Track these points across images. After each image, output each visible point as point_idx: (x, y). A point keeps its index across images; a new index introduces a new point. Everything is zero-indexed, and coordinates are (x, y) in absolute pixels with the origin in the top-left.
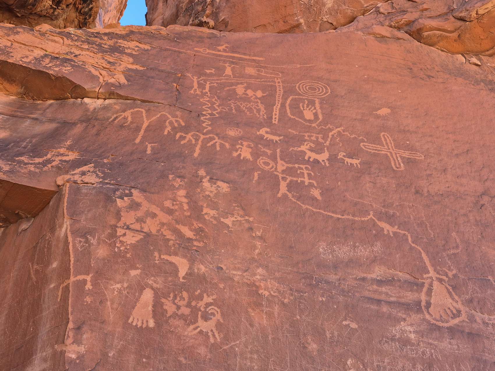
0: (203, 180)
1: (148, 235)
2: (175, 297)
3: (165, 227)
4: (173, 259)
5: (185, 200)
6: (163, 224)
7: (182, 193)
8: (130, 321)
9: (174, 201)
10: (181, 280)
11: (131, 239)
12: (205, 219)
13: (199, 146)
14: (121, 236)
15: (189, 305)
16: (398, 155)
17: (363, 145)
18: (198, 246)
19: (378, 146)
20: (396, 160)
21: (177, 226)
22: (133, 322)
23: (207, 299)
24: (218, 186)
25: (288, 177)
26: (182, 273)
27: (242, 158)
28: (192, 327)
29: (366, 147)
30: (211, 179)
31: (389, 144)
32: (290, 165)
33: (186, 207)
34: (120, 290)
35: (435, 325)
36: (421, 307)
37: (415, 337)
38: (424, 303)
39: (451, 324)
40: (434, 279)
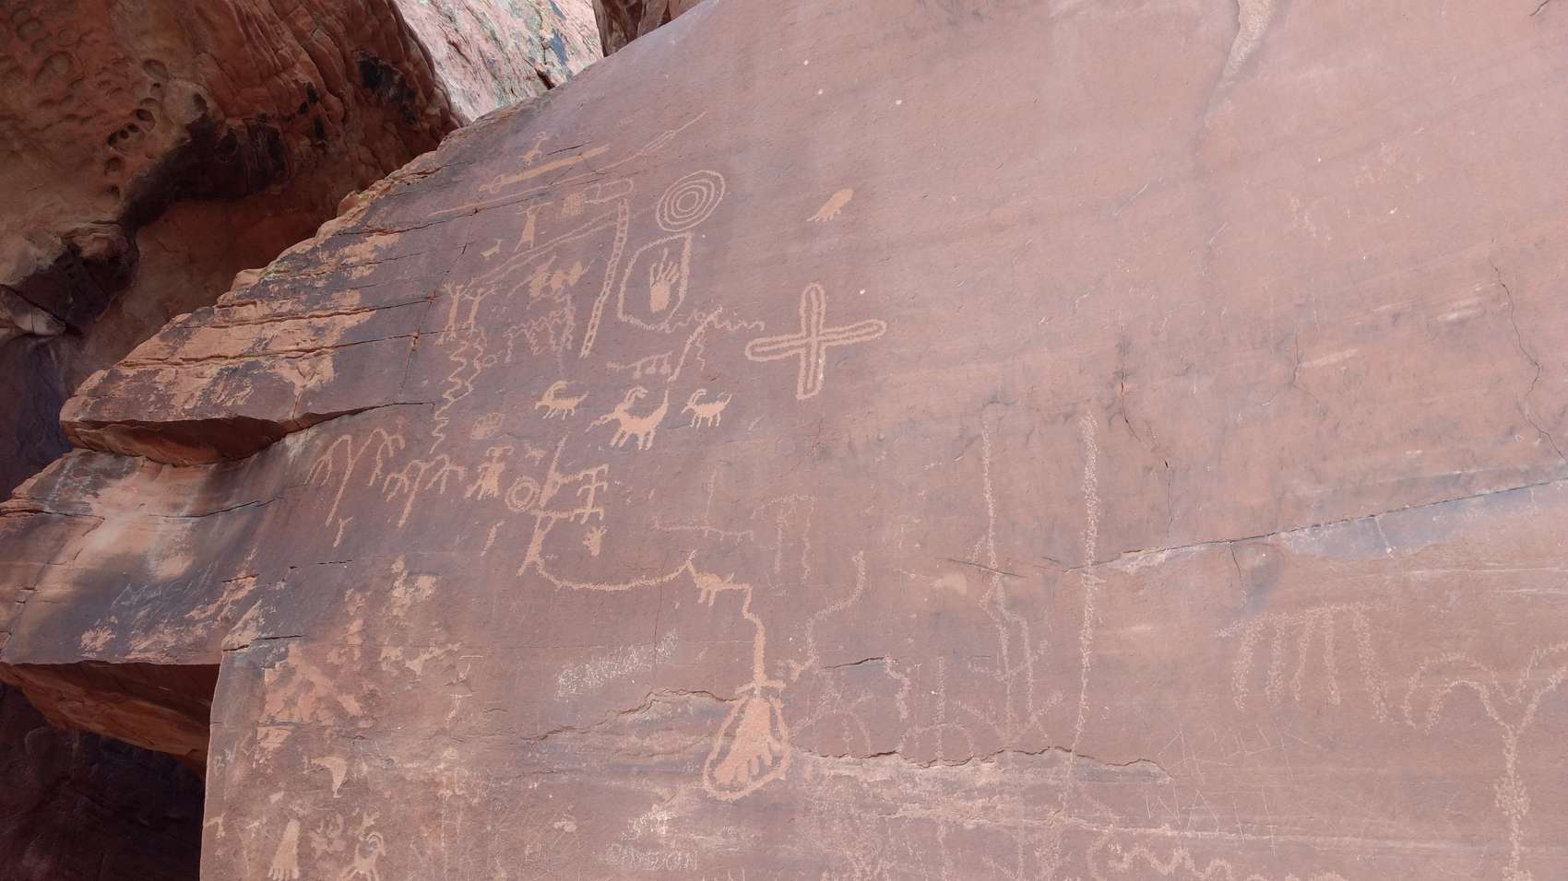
0: (397, 584)
1: (298, 726)
2: (327, 825)
3: (323, 706)
4: (327, 762)
5: (357, 641)
6: (320, 699)
7: (356, 626)
8: (270, 874)
9: (343, 646)
10: (335, 796)
11: (274, 740)
12: (382, 671)
13: (412, 497)
14: (261, 739)
15: (344, 836)
16: (825, 348)
17: (752, 348)
18: (364, 729)
20: (813, 365)
21: (340, 699)
22: (272, 875)
23: (368, 822)
24: (418, 589)
25: (553, 515)
26: (338, 782)
27: (479, 497)
28: (346, 870)
29: (756, 349)
30: (410, 574)
31: (814, 320)
32: (569, 479)
33: (357, 653)
34: (258, 830)
35: (715, 801)
36: (703, 764)
37: (667, 832)
38: (713, 756)
39: (746, 792)
40: (756, 692)
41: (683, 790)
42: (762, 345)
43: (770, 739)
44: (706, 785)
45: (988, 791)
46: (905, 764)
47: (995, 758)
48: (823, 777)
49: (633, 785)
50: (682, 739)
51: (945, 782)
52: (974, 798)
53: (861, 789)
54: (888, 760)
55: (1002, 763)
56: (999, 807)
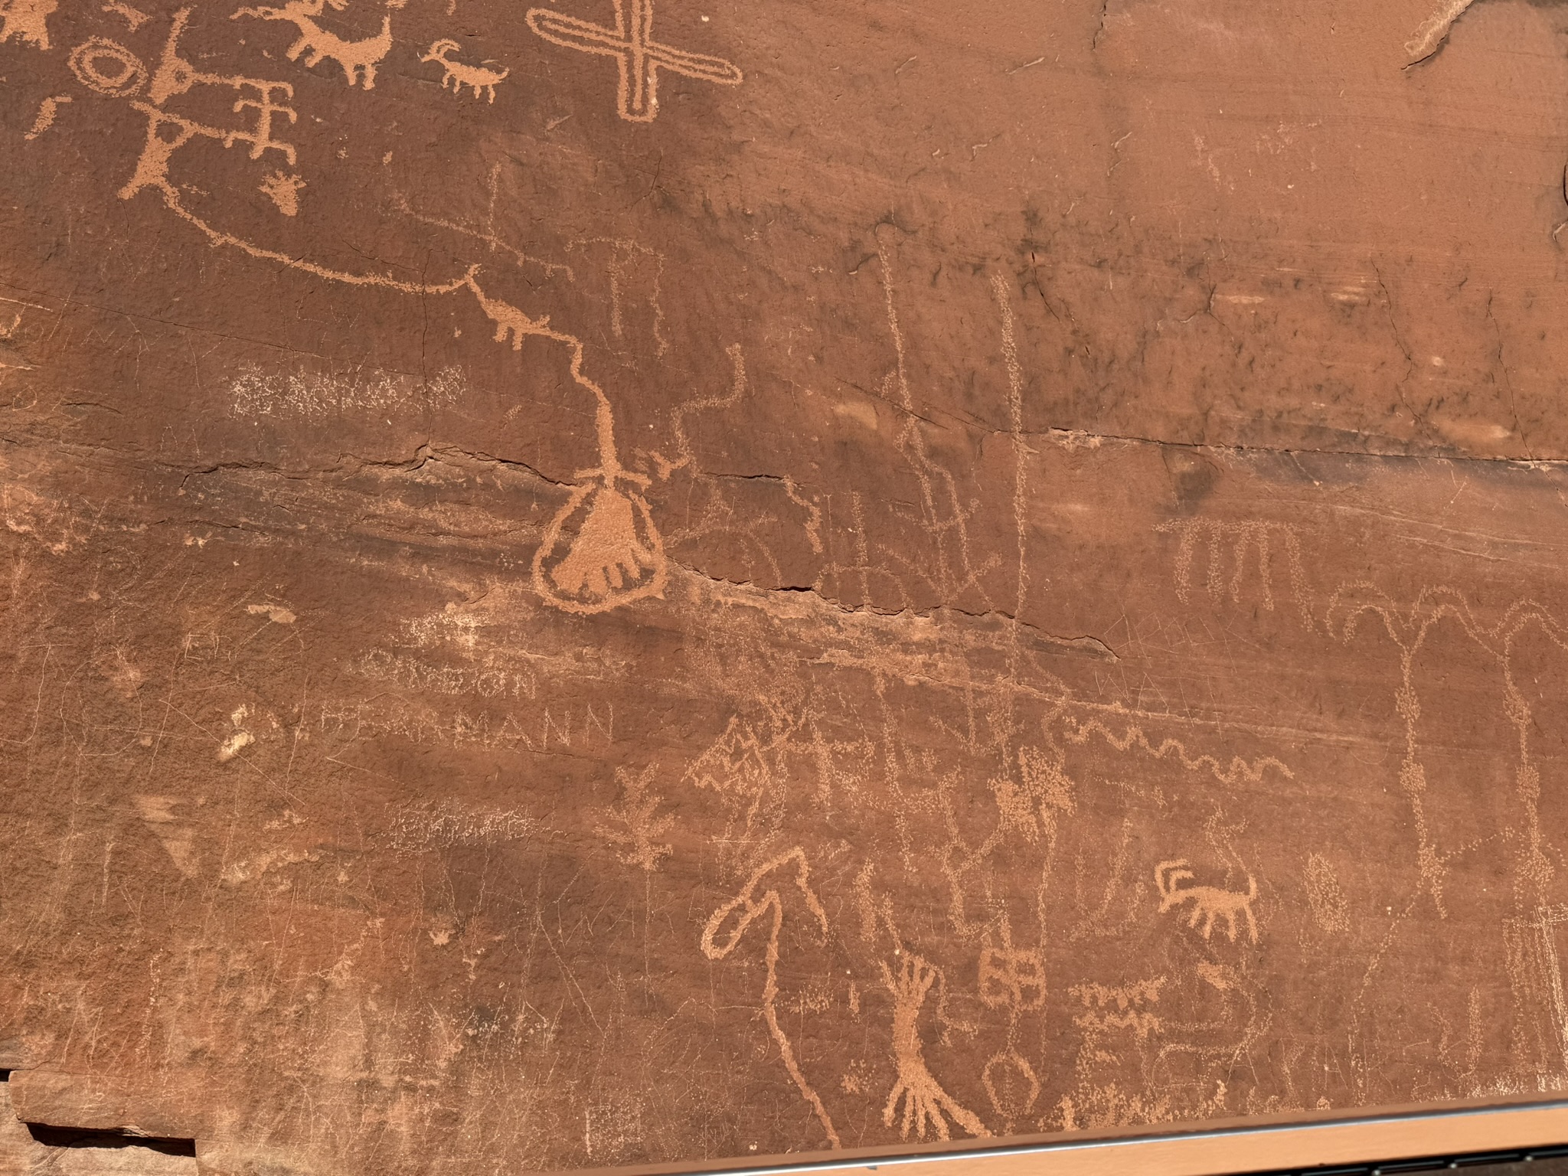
16: (653, 65)
17: (537, 18)
19: (592, 26)
20: (639, 82)
25: (184, 123)
29: (544, 23)
31: (636, 22)
32: (210, 79)
35: (555, 610)
36: (529, 562)
37: (477, 643)
38: (545, 551)
39: (607, 606)
40: (606, 482)
41: (499, 591)
42: (554, 21)
43: (635, 544)
44: (540, 587)
45: (928, 646)
46: (824, 604)
47: (931, 614)
48: (718, 603)
49: (404, 570)
50: (491, 522)
51: (877, 632)
52: (912, 653)
53: (771, 625)
54: (801, 596)
55: (938, 619)
56: (941, 665)
